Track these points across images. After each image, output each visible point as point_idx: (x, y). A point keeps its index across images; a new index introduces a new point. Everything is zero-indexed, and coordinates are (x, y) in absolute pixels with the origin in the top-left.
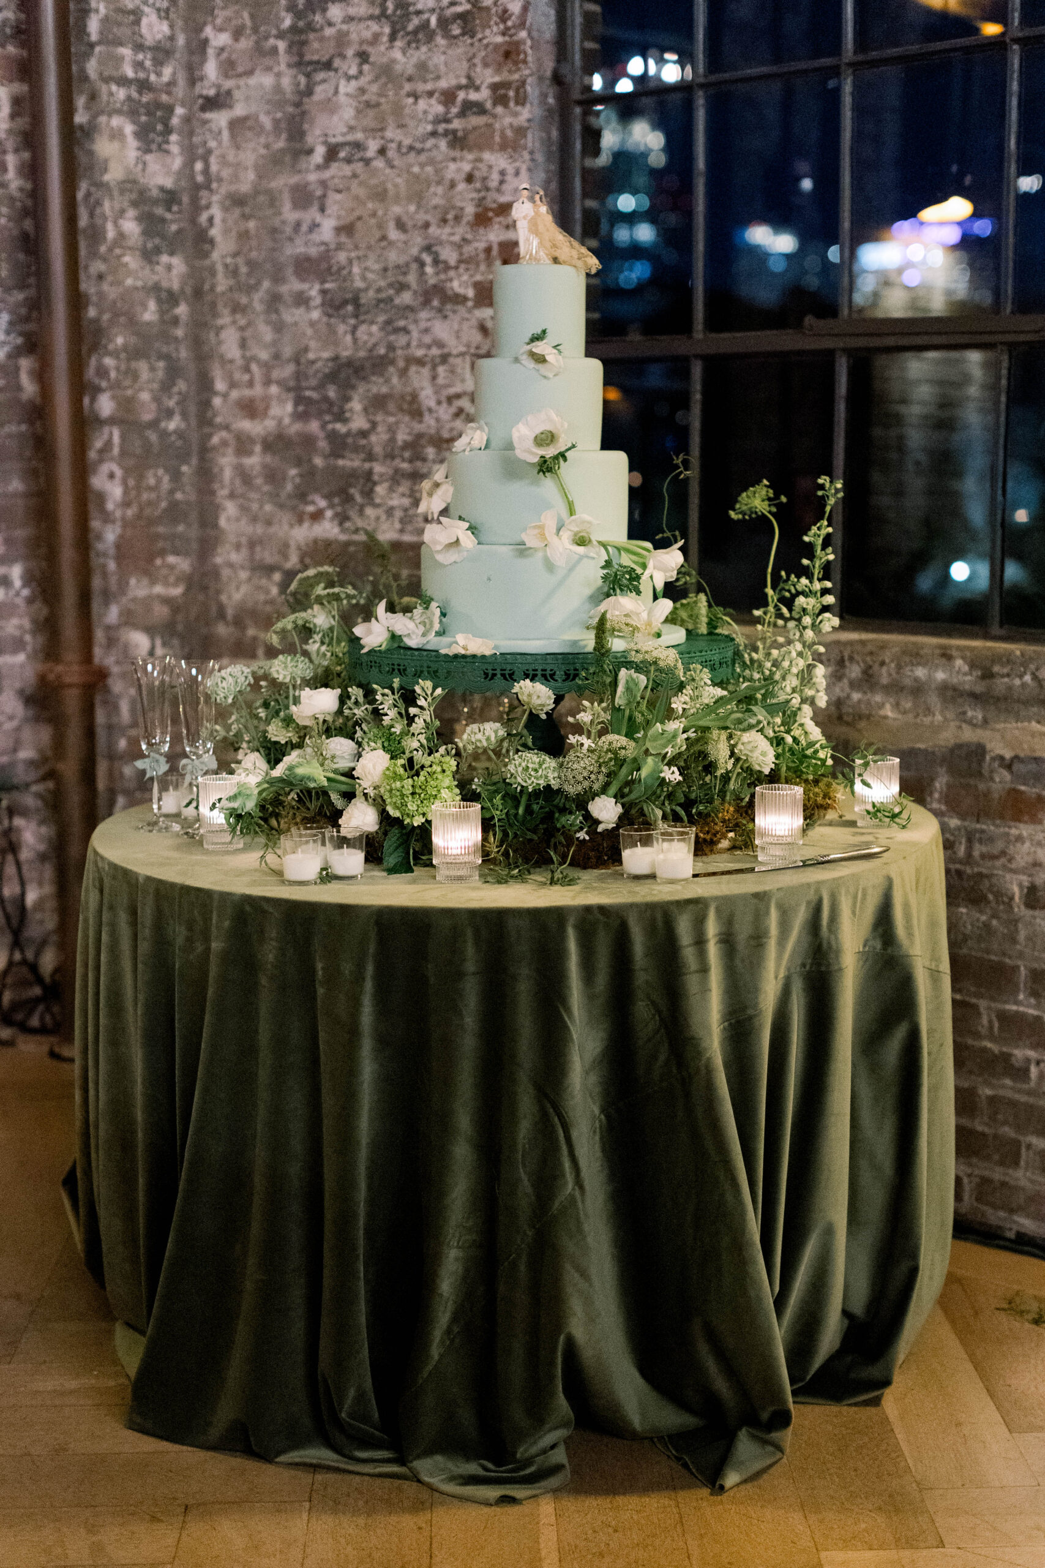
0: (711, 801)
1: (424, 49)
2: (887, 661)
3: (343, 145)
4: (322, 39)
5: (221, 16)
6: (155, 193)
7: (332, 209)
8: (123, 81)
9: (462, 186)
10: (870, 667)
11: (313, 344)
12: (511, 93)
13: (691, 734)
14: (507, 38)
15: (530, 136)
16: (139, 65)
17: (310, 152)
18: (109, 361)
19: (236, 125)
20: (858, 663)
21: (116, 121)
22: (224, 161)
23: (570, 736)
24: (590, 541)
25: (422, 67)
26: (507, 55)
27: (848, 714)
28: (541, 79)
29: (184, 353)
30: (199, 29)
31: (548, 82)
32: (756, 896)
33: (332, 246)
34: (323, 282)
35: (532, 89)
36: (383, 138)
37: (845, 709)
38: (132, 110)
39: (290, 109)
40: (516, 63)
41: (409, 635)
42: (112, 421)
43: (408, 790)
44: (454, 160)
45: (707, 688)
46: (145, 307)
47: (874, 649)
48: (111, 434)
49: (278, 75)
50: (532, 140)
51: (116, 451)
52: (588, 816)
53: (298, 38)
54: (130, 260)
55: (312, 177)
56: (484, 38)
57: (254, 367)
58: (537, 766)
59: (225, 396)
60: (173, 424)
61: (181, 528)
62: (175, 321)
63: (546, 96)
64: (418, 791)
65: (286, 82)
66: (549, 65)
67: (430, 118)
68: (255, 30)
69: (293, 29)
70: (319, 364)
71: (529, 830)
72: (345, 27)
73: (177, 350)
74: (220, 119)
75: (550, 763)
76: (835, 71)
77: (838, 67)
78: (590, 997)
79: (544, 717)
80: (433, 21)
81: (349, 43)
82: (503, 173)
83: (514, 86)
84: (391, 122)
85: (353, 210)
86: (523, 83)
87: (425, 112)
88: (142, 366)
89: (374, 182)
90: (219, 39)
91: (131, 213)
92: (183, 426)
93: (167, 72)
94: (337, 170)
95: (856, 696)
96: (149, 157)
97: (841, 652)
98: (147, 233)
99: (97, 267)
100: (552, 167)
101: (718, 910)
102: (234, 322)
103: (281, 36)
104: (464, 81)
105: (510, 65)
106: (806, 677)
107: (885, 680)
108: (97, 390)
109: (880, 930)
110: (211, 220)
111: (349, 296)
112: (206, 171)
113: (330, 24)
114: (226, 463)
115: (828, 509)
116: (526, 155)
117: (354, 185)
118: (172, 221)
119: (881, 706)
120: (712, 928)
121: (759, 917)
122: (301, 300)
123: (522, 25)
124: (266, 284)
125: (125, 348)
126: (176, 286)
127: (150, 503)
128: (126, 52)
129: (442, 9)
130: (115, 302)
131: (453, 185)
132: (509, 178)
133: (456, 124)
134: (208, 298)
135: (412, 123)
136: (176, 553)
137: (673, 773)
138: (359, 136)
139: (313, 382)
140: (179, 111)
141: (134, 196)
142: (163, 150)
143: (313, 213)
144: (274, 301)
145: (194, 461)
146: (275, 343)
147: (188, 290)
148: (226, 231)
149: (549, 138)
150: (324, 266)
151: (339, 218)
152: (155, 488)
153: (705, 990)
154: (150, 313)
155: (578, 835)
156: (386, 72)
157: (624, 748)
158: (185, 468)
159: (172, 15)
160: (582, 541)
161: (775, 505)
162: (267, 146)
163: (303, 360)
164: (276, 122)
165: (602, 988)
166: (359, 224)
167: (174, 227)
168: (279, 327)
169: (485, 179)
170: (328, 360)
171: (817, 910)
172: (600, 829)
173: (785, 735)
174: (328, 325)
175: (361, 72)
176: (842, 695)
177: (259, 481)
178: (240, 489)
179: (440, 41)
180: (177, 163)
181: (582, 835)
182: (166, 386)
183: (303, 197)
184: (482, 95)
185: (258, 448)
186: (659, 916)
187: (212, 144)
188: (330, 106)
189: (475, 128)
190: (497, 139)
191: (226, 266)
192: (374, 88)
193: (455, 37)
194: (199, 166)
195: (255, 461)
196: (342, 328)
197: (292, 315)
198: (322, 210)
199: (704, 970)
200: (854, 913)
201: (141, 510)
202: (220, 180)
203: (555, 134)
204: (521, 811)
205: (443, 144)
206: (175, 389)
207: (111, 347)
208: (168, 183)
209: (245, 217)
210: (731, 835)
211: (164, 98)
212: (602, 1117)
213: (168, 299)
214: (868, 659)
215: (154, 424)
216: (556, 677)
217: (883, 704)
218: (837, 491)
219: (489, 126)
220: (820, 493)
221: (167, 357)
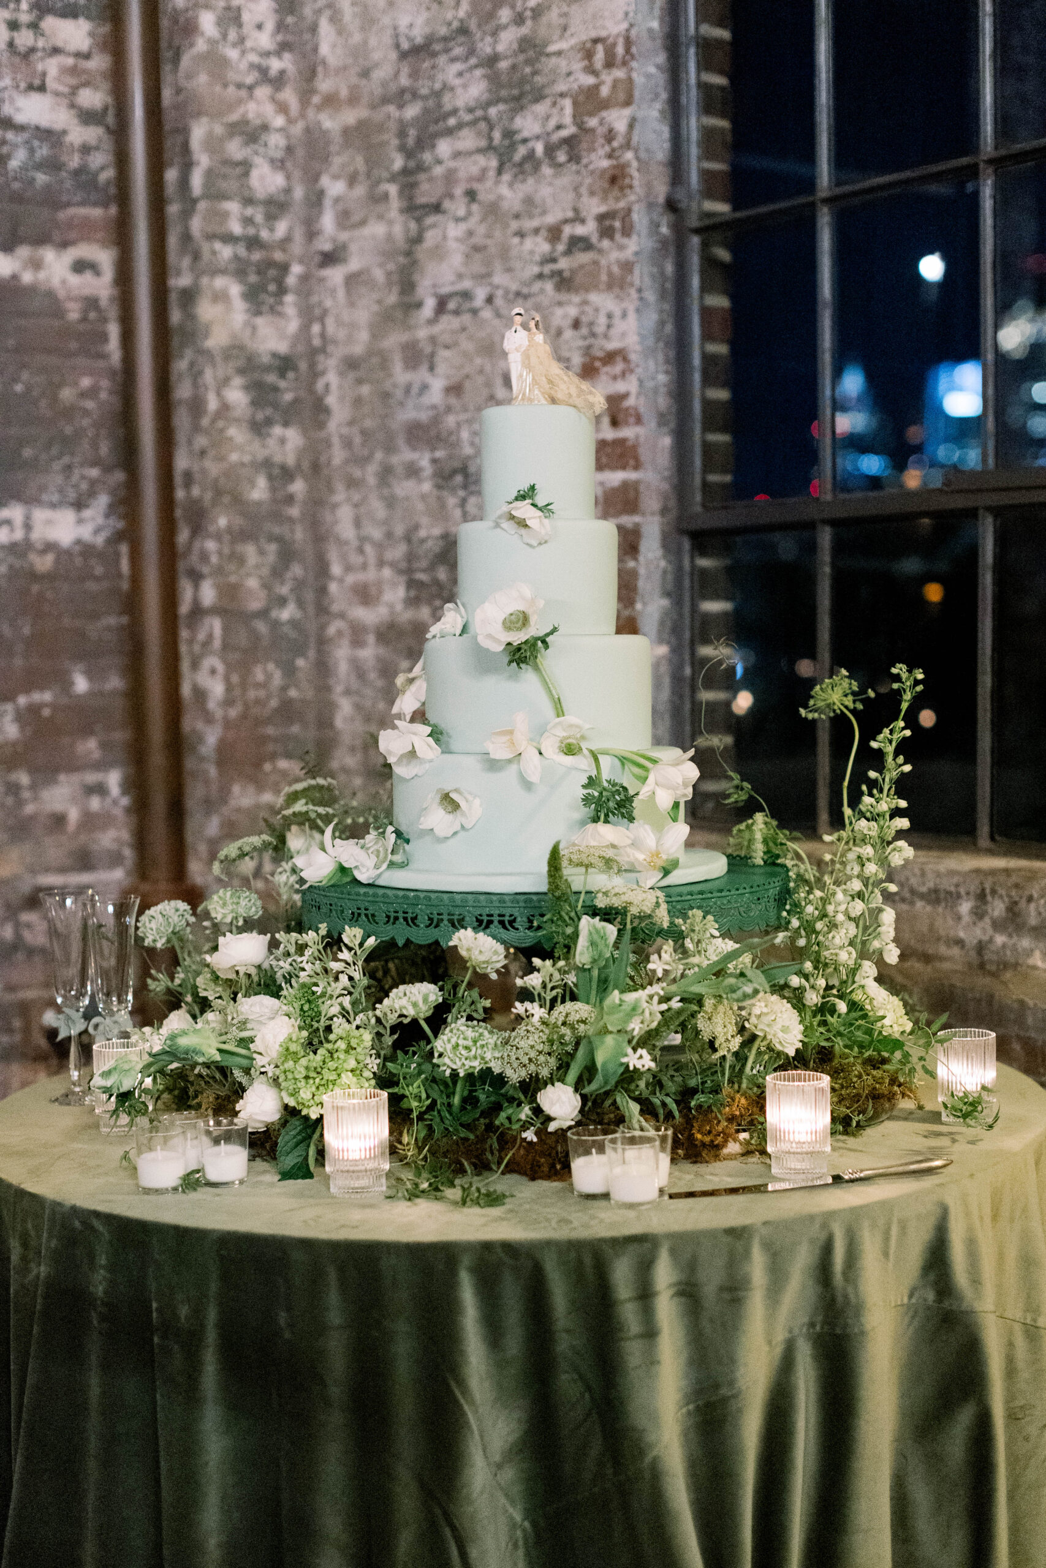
0: (716, 1090)
1: (531, 181)
2: (1035, 895)
3: (451, 295)
4: (431, 179)
5: (337, 161)
6: (266, 359)
7: (442, 368)
8: (229, 239)
9: (568, 334)
10: (1016, 903)
11: (424, 521)
12: (617, 224)
13: (675, 1004)
14: (614, 162)
15: (637, 271)
16: (248, 221)
17: (419, 305)
18: (211, 545)
19: (352, 280)
20: (1001, 897)
21: (220, 282)
22: (339, 323)
23: (517, 1004)
24: (581, 749)
25: (529, 201)
26: (613, 180)
27: (991, 962)
28: (650, 206)
29: (299, 534)
30: (316, 178)
31: (660, 210)
32: (731, 1232)
33: (442, 409)
34: (433, 449)
35: (640, 218)
36: (490, 284)
37: (988, 956)
38: (240, 270)
39: (402, 260)
40: (622, 189)
41: (356, 867)
42: (215, 611)
43: (301, 1072)
44: (560, 304)
45: (714, 941)
46: (253, 484)
47: (1018, 881)
48: (211, 627)
49: (390, 223)
50: (641, 276)
51: (217, 643)
52: (538, 1111)
53: (408, 179)
54: (237, 434)
55: (422, 333)
56: (591, 162)
57: (369, 549)
58: (470, 1043)
59: (341, 581)
60: (286, 614)
61: (295, 729)
62: (290, 499)
63: (658, 226)
64: (312, 1074)
65: (398, 230)
66: (661, 191)
67: (537, 258)
68: (368, 175)
69: (405, 171)
70: (430, 543)
71: (462, 1125)
72: (452, 164)
73: (292, 531)
74: (335, 275)
75: (490, 1038)
76: (973, 172)
77: (976, 166)
78: (499, 1364)
79: (494, 976)
80: (539, 148)
81: (456, 181)
82: (610, 316)
83: (621, 215)
84: (498, 266)
85: (462, 367)
86: (629, 211)
87: (532, 252)
88: (250, 551)
89: (482, 334)
90: (334, 187)
91: (238, 381)
92: (298, 615)
93: (282, 228)
94: (448, 322)
95: (1000, 939)
96: (260, 321)
97: (982, 883)
98: (255, 403)
99: (201, 441)
100: (667, 307)
101: (673, 1252)
102: (348, 499)
103: (393, 179)
104: (570, 214)
105: (616, 192)
106: (868, 924)
107: (1033, 921)
108: (196, 577)
109: (932, 1277)
110: (327, 385)
111: (457, 464)
112: (323, 335)
113: (439, 162)
114: (342, 655)
115: (904, 706)
116: (634, 294)
117: (462, 338)
118: (287, 390)
119: (1029, 953)
120: (664, 1275)
121: (735, 1261)
122: (413, 471)
123: (627, 145)
124: (379, 455)
125: (229, 530)
126: (290, 460)
127: (258, 702)
128: (233, 207)
129: (548, 134)
130: (216, 480)
131: (559, 333)
132: (616, 321)
133: (563, 264)
134: (325, 472)
135: (517, 265)
136: (288, 756)
137: (641, 1057)
138: (467, 284)
139: (424, 564)
140: (296, 269)
141: (241, 363)
142: (275, 311)
143: (422, 374)
144: (386, 474)
145: (312, 653)
146: (386, 522)
147: (306, 465)
148: (342, 399)
149: (662, 273)
150: (433, 433)
151: (448, 377)
152: (264, 685)
153: (651, 1361)
154: (259, 491)
155: (524, 1135)
156: (493, 210)
157: (584, 1022)
158: (300, 662)
159: (289, 164)
160: (570, 750)
161: (861, 701)
162: (379, 302)
163: (415, 539)
164: (389, 274)
165: (515, 1351)
166: (467, 385)
167: (288, 397)
168: (391, 502)
169: (591, 324)
170: (437, 538)
171: (827, 1249)
172: (552, 1127)
173: (837, 1001)
174: (439, 498)
175: (469, 214)
176: (986, 938)
177: (372, 676)
178: (355, 684)
179: (547, 170)
180: (293, 326)
181: (530, 1135)
182: (278, 573)
183: (414, 356)
184: (588, 229)
185: (371, 639)
186: (588, 1261)
187: (328, 303)
188: (439, 253)
189: (582, 267)
190: (604, 277)
191: (341, 436)
192: (482, 230)
193: (560, 165)
194: (316, 329)
195: (369, 653)
196: (452, 501)
197: (404, 488)
198: (432, 368)
199: (650, 1333)
200: (886, 1254)
201: (246, 706)
202: (335, 342)
203: (669, 268)
204: (456, 1100)
205: (549, 286)
206: (289, 575)
207: (212, 529)
208: (282, 348)
209: (359, 381)
210: (744, 1136)
211: (278, 256)
212: (527, 1524)
213: (281, 475)
214: (1013, 893)
215: (264, 613)
216: (516, 925)
217: (1032, 950)
218: (917, 682)
219: (596, 263)
220: (895, 686)
221: (279, 539)
